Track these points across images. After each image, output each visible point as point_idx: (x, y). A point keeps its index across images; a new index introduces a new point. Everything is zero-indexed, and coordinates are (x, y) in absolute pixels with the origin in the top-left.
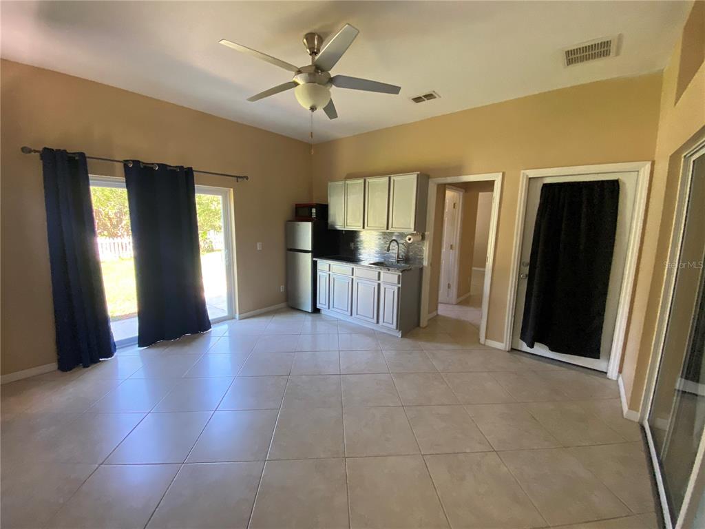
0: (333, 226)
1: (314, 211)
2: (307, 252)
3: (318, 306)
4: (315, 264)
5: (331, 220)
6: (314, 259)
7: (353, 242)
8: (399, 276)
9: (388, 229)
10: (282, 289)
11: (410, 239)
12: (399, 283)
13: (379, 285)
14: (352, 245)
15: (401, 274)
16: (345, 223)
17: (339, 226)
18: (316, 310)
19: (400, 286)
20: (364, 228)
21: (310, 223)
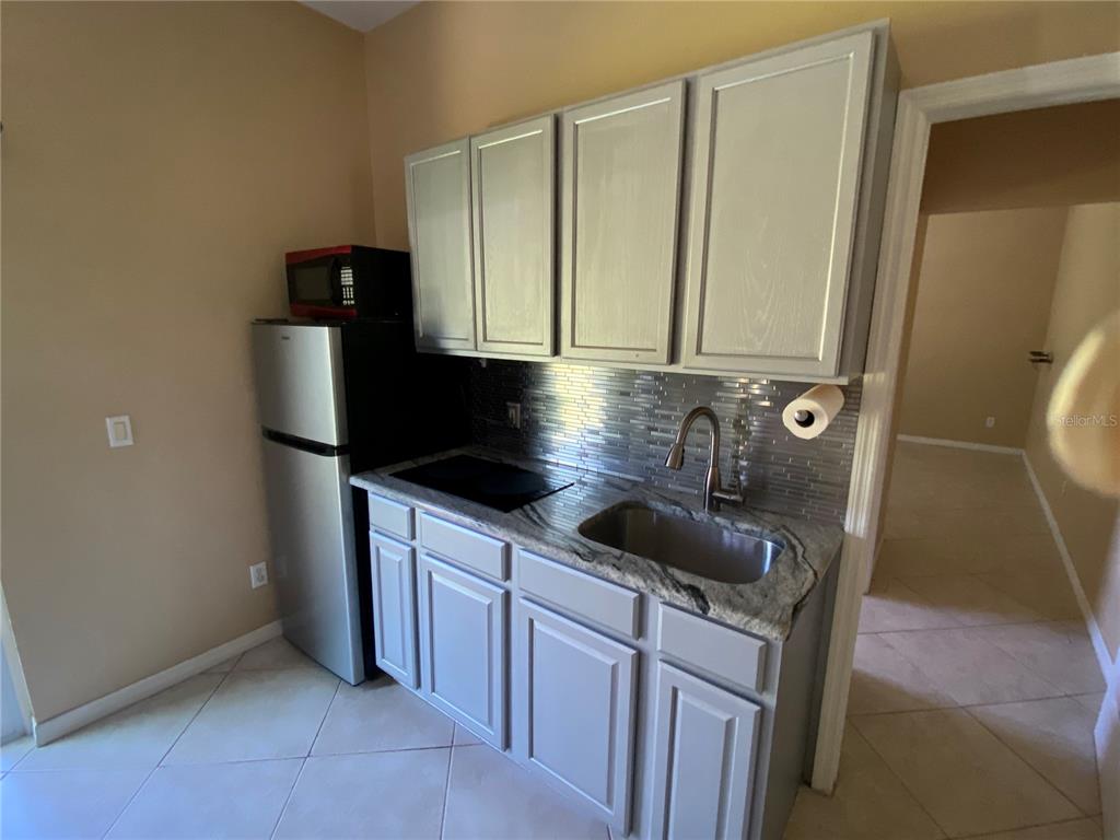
0: (433, 338)
1: (347, 277)
2: (321, 449)
3: (380, 662)
4: (358, 505)
5: (422, 313)
6: (356, 481)
7: (517, 399)
8: (768, 647)
9: (673, 357)
10: (257, 575)
11: (807, 420)
12: (763, 685)
13: (640, 660)
14: (514, 412)
15: (774, 634)
16: (480, 332)
17: (458, 342)
18: (372, 674)
19: (771, 700)
20: (556, 351)
21: (325, 331)
